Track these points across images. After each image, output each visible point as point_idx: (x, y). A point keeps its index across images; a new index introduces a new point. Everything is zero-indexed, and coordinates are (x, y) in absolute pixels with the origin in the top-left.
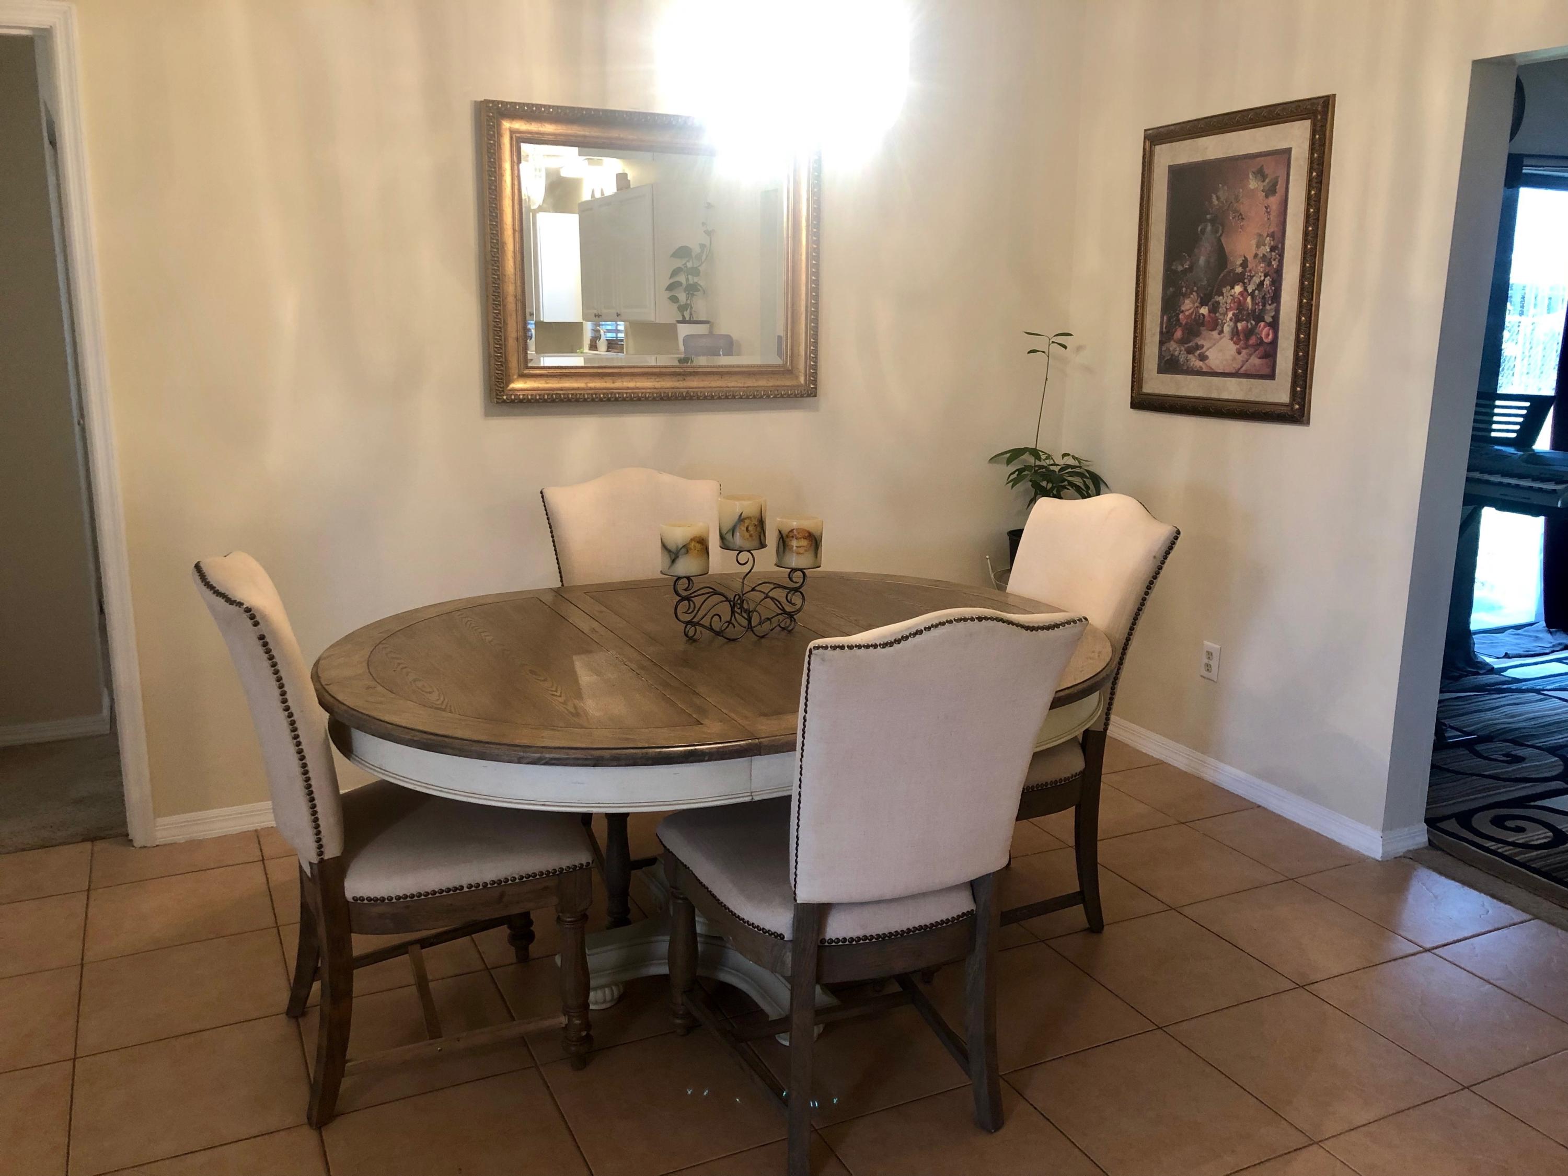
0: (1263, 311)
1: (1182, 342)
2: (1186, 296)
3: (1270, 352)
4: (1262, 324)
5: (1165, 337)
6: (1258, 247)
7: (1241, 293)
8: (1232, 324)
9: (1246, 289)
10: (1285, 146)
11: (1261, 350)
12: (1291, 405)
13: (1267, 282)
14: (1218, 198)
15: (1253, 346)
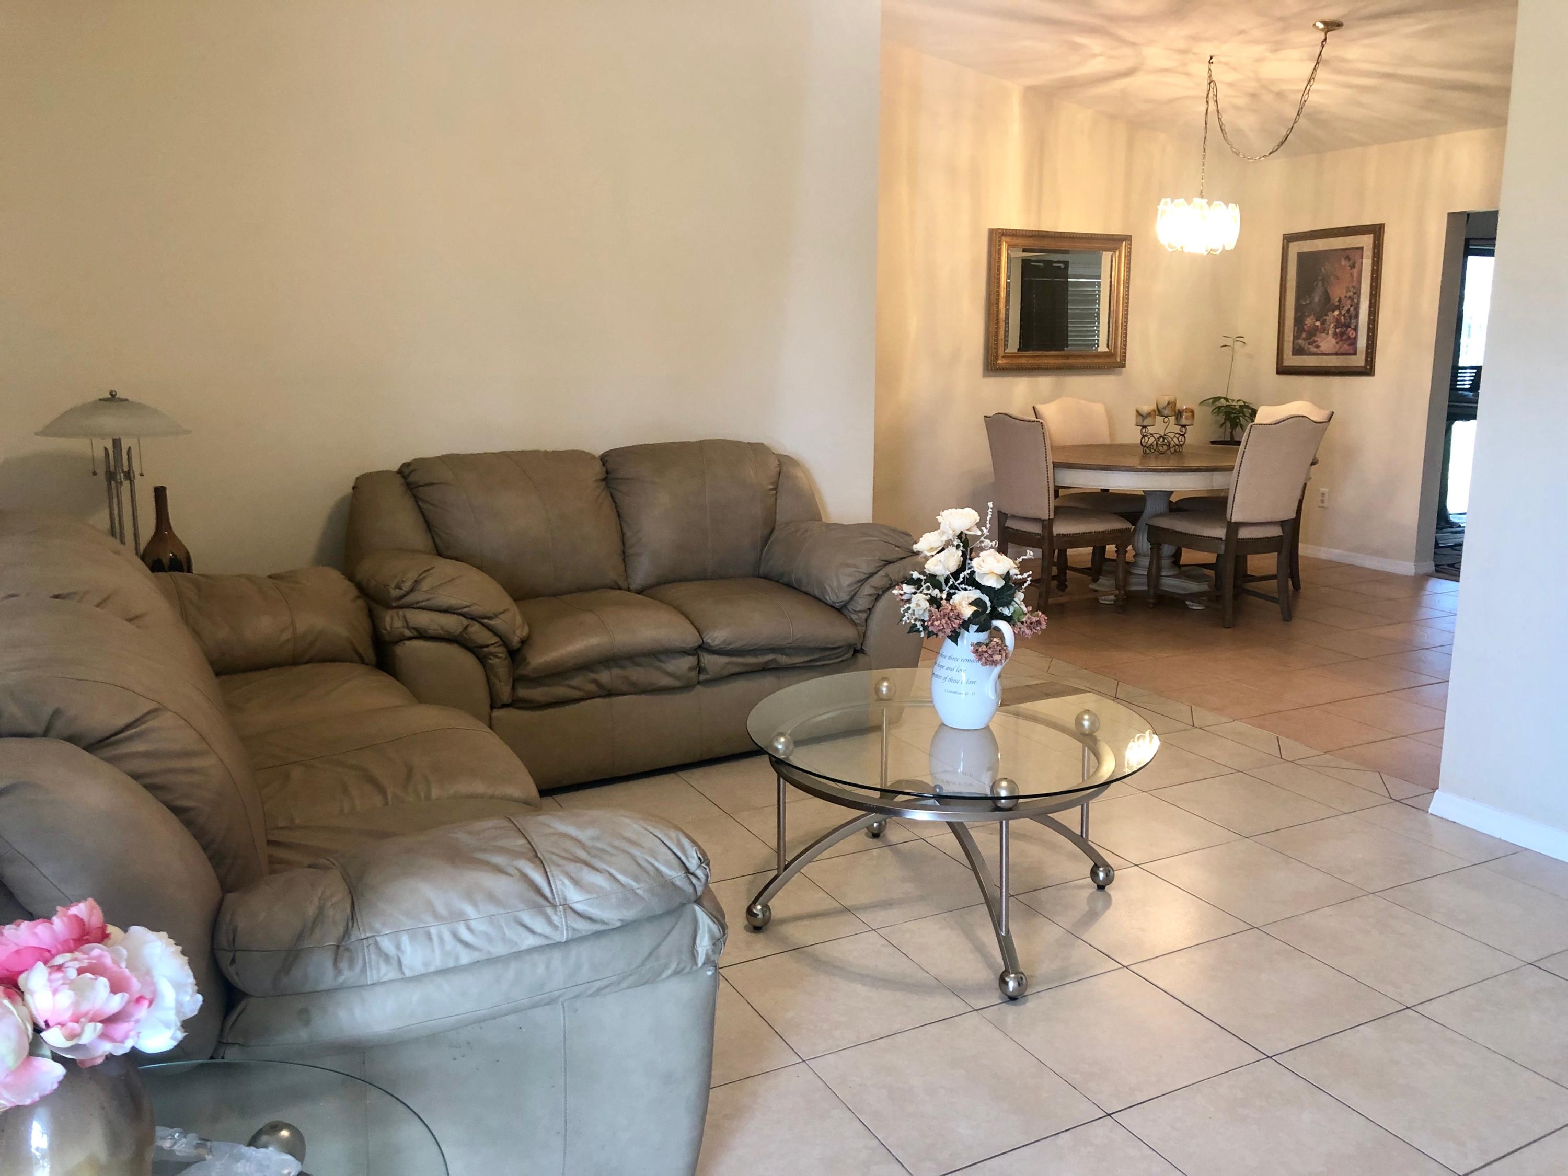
0: (1350, 322)
1: (1305, 339)
2: (1308, 316)
3: (1353, 342)
4: (1349, 329)
5: (1296, 337)
6: (1347, 293)
7: (1338, 315)
8: (1333, 330)
9: (1340, 313)
10: (1361, 246)
11: (1348, 342)
12: (1365, 367)
13: (1352, 309)
14: (1325, 269)
15: (1344, 340)
